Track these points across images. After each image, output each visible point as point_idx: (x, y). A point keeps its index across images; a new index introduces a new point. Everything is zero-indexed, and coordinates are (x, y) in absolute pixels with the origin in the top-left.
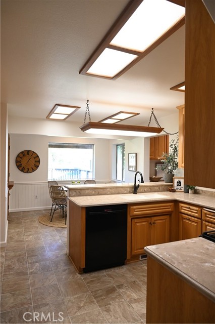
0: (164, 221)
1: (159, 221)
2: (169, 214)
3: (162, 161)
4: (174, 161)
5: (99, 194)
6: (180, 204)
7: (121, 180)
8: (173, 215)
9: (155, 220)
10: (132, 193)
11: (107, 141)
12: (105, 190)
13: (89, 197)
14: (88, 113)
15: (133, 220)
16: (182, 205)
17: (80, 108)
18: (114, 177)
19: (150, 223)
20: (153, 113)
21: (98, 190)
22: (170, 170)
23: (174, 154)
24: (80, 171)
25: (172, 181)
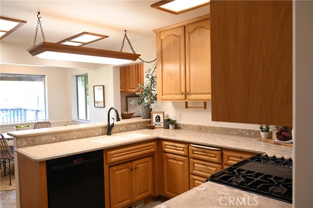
0: (146, 164)
1: (140, 165)
2: (151, 155)
3: (137, 93)
4: (152, 94)
5: (61, 140)
6: (163, 142)
7: (85, 119)
8: (156, 156)
9: (136, 165)
10: (105, 134)
11: (64, 71)
12: (69, 133)
13: (47, 146)
14: (39, 29)
15: (111, 168)
16: (166, 143)
17: (26, 22)
18: (74, 117)
19: (132, 169)
20: (126, 36)
21: (60, 135)
22: (147, 103)
23: (151, 85)
24: (25, 110)
25: (150, 116)
